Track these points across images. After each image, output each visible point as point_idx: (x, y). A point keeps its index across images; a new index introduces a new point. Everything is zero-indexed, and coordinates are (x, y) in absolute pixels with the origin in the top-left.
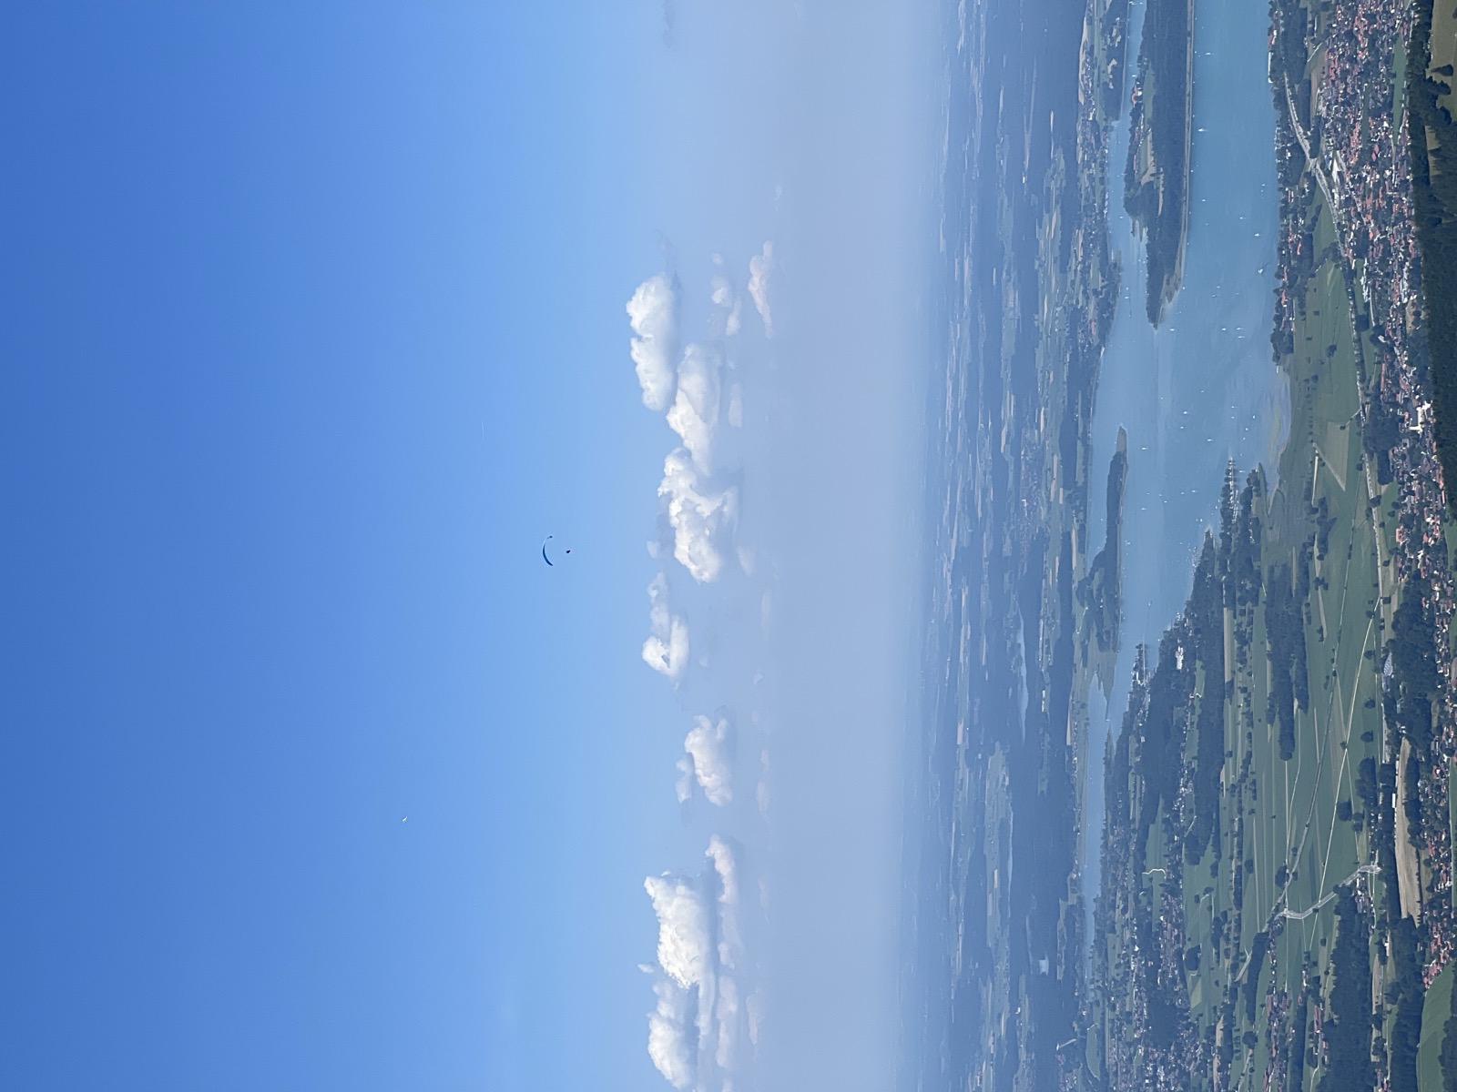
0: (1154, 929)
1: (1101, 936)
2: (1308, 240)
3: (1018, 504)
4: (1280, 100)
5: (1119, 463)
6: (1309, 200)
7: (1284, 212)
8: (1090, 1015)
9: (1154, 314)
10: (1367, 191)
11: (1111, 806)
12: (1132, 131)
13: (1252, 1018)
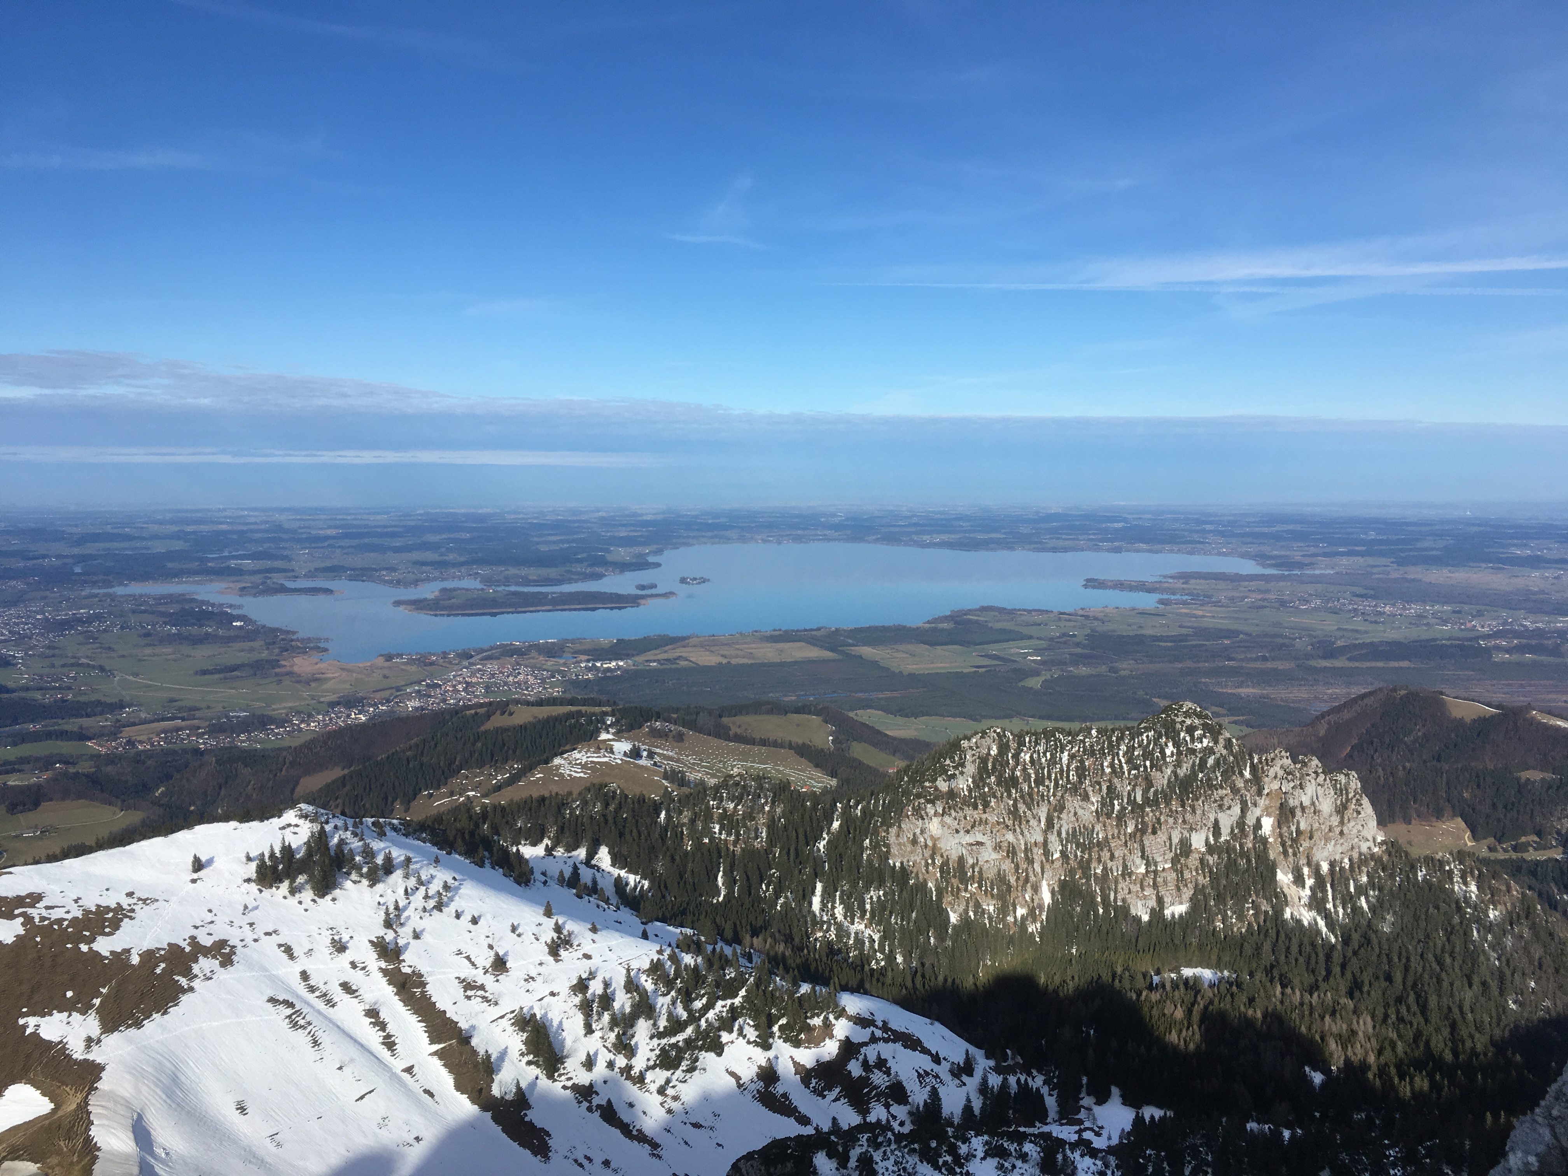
0: (103, 619)
1: (96, 595)
2: (432, 664)
3: (305, 548)
4: (492, 648)
5: (328, 591)
6: (450, 663)
7: (445, 653)
8: (55, 592)
9: (397, 603)
10: (454, 686)
11: (163, 597)
12: (475, 589)
13: (63, 666)
